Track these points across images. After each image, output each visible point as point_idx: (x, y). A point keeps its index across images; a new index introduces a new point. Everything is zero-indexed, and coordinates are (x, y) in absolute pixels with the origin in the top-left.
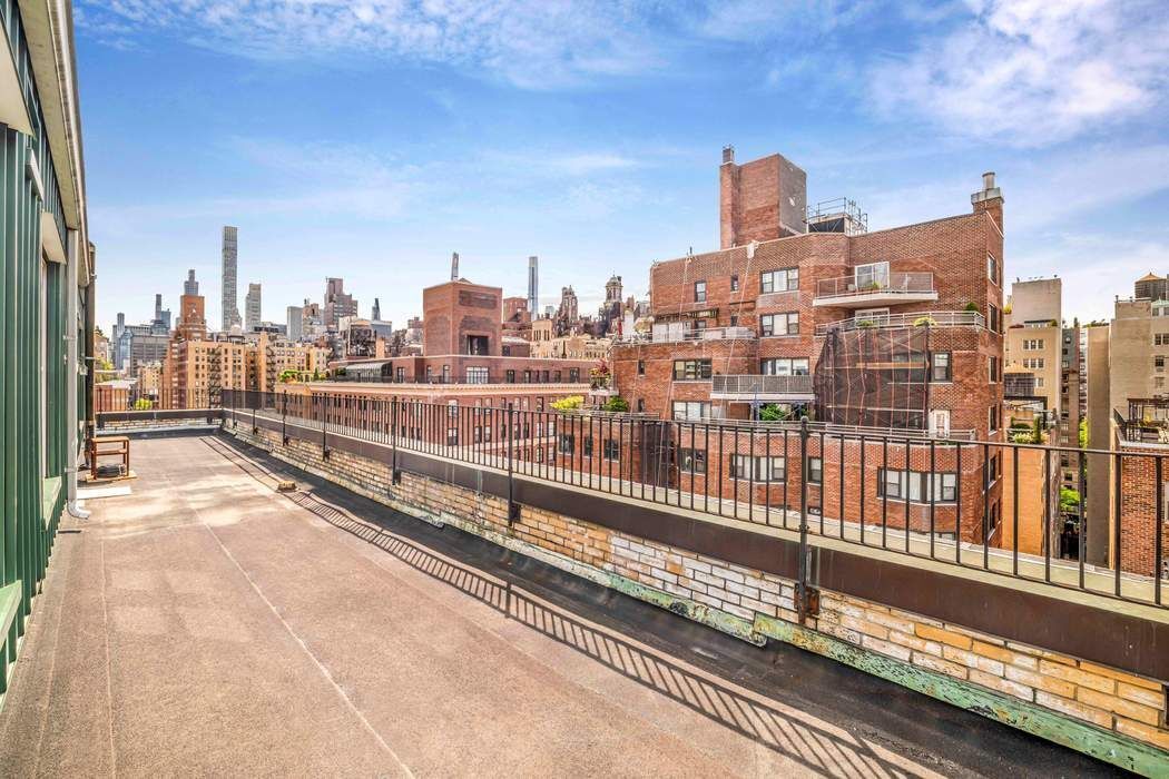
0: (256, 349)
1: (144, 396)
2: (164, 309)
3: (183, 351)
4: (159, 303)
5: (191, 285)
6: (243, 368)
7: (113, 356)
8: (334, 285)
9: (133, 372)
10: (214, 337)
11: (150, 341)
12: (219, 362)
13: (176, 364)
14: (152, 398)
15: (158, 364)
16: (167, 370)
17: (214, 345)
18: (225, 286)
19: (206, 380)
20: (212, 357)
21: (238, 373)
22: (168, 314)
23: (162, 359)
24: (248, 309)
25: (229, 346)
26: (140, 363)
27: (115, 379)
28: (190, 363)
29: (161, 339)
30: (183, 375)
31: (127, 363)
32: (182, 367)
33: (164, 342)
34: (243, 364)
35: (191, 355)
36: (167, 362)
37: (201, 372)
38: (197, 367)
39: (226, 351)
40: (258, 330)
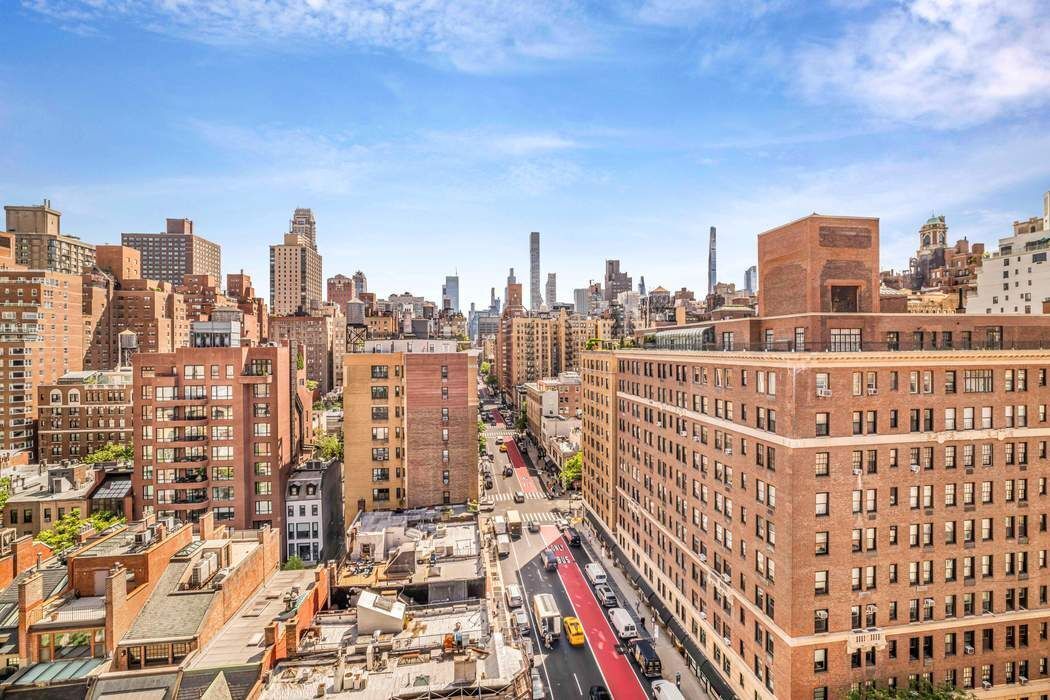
0: (557, 323)
1: (486, 360)
2: (496, 298)
3: (510, 326)
4: (493, 295)
5: (511, 279)
6: (549, 338)
7: (469, 332)
8: (613, 265)
9: (480, 343)
10: (529, 314)
11: (489, 321)
12: (533, 334)
13: (505, 336)
14: (491, 361)
15: (493, 337)
16: (499, 341)
17: (529, 320)
18: (532, 277)
19: (524, 348)
20: (528, 330)
21: (545, 342)
22: (498, 302)
23: (496, 333)
24: (547, 293)
25: (538, 320)
26: (483, 336)
27: (470, 348)
28: (514, 334)
29: (495, 319)
30: (509, 345)
31: (476, 337)
32: (509, 338)
33: (497, 321)
34: (548, 335)
35: (515, 328)
36: (499, 335)
37: (521, 342)
38: (518, 338)
39: (537, 324)
40: (556, 308)
